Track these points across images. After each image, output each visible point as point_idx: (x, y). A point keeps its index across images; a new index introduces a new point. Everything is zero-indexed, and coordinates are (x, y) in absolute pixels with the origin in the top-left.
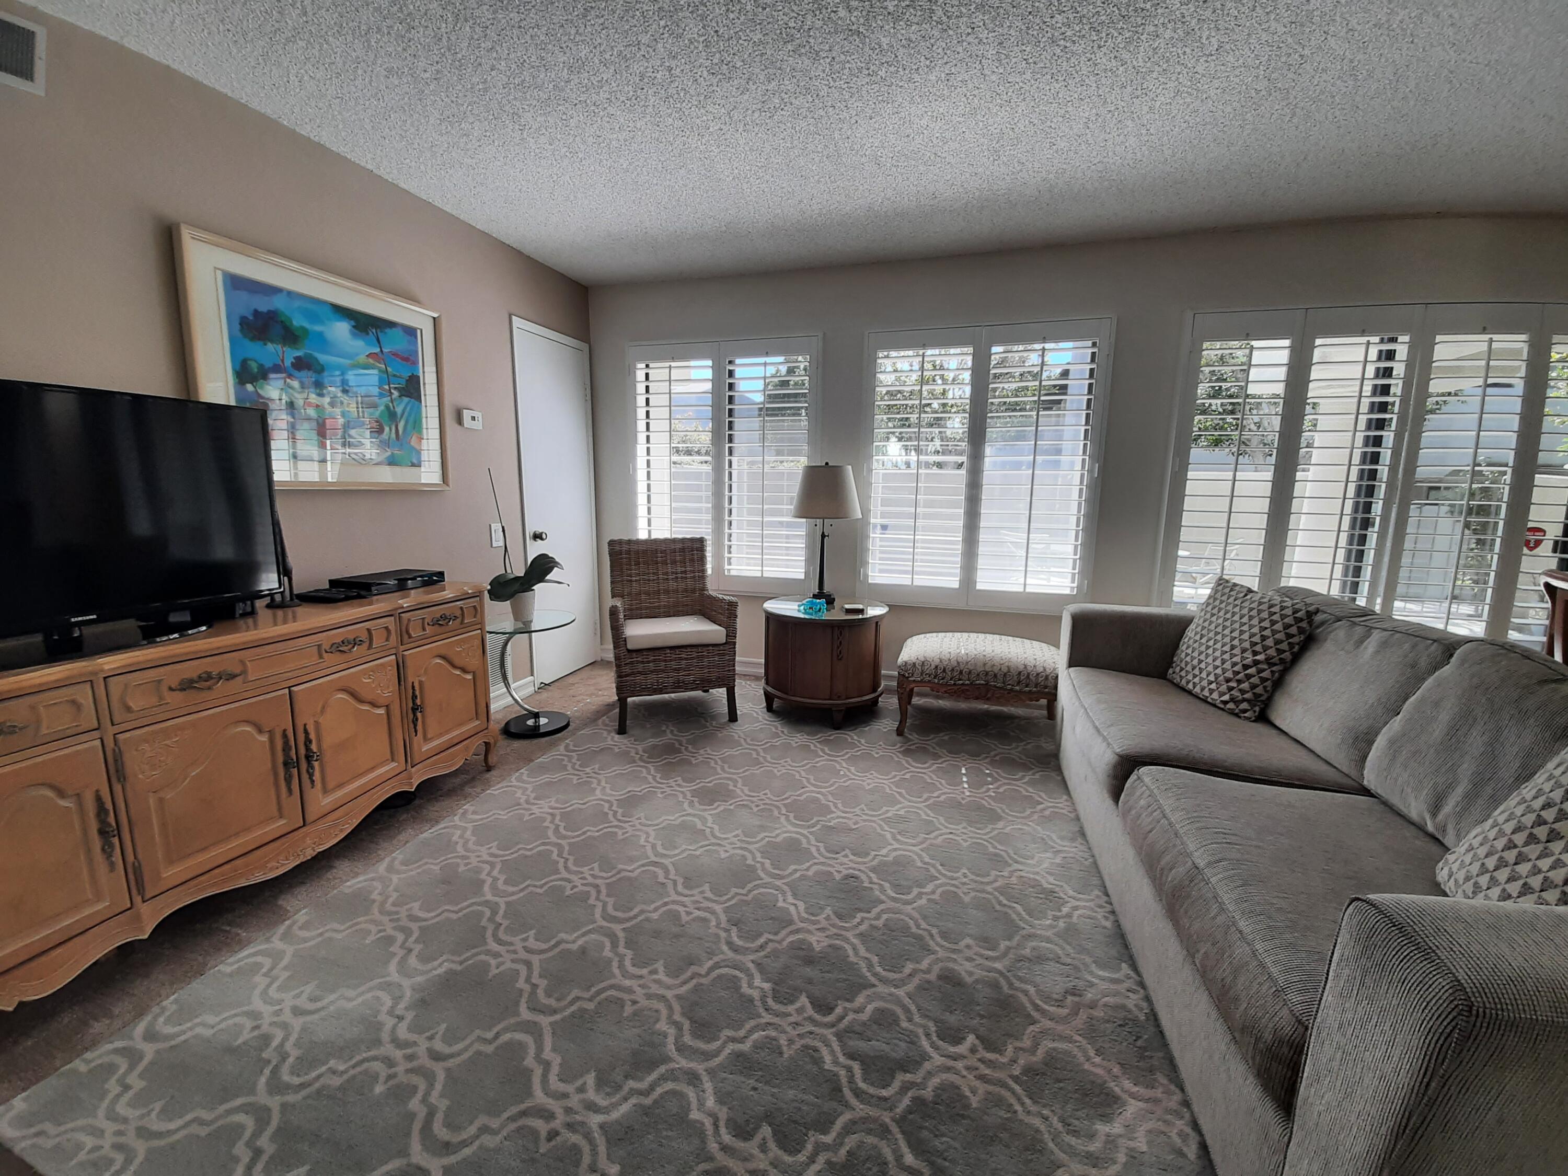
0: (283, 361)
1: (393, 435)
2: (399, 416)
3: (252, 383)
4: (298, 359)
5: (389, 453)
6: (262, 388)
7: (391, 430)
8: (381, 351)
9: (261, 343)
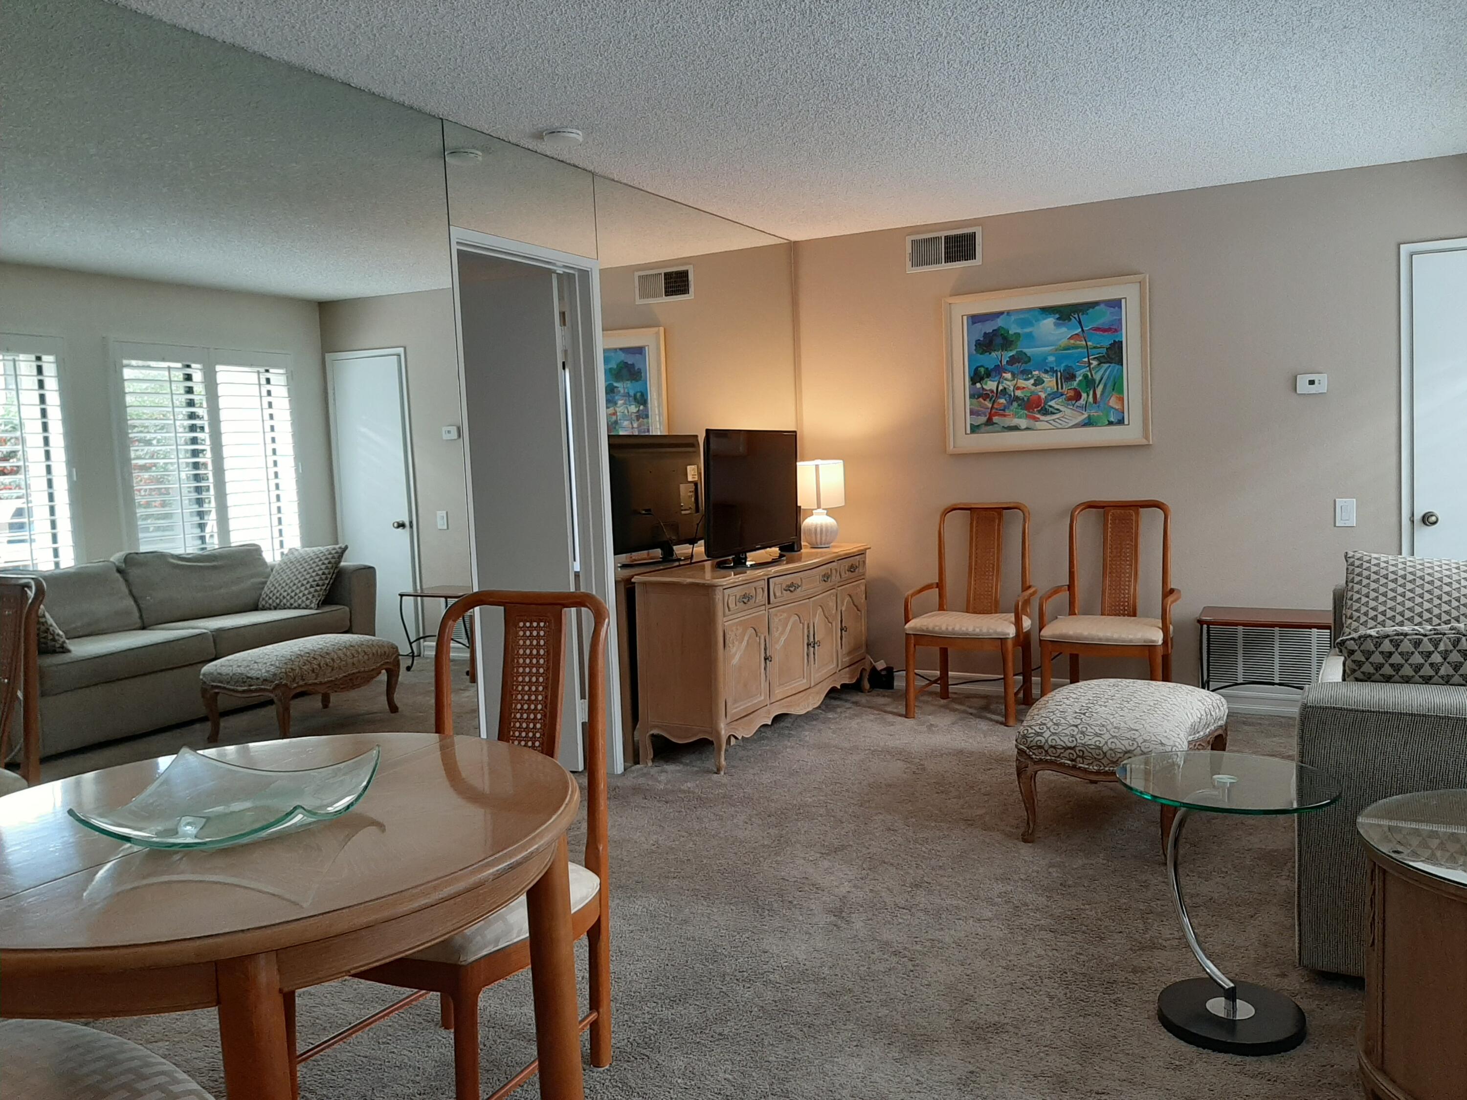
0: (1001, 362)
1: (1091, 399)
2: (1097, 382)
3: (980, 382)
4: (1012, 357)
5: (1086, 416)
6: (986, 384)
7: (1088, 395)
8: (1083, 330)
9: (988, 353)
